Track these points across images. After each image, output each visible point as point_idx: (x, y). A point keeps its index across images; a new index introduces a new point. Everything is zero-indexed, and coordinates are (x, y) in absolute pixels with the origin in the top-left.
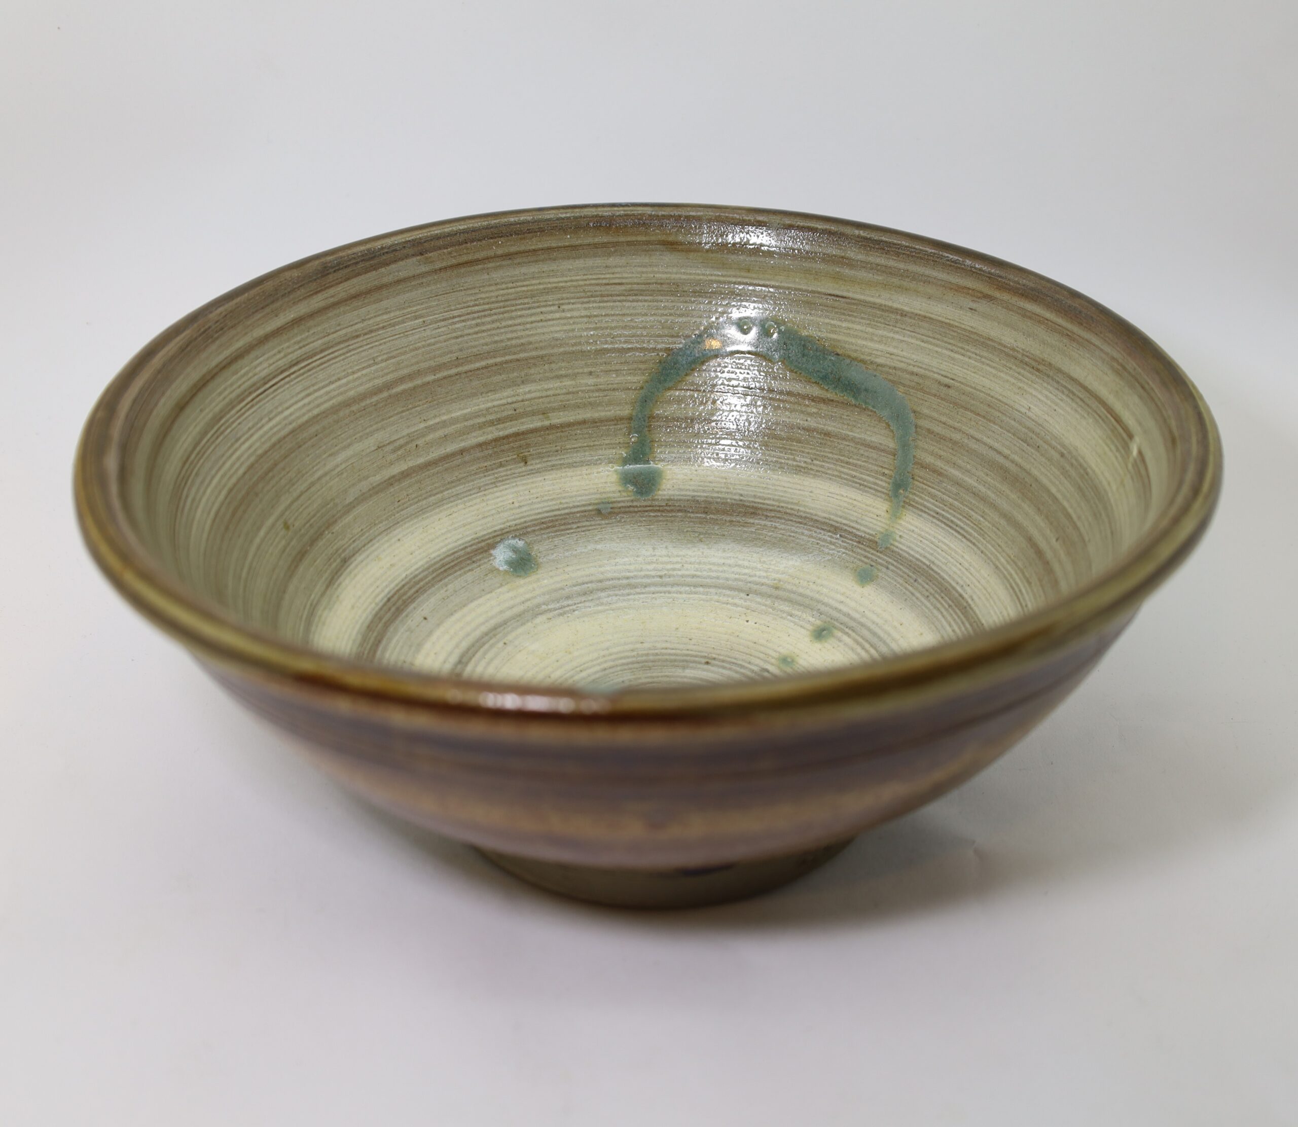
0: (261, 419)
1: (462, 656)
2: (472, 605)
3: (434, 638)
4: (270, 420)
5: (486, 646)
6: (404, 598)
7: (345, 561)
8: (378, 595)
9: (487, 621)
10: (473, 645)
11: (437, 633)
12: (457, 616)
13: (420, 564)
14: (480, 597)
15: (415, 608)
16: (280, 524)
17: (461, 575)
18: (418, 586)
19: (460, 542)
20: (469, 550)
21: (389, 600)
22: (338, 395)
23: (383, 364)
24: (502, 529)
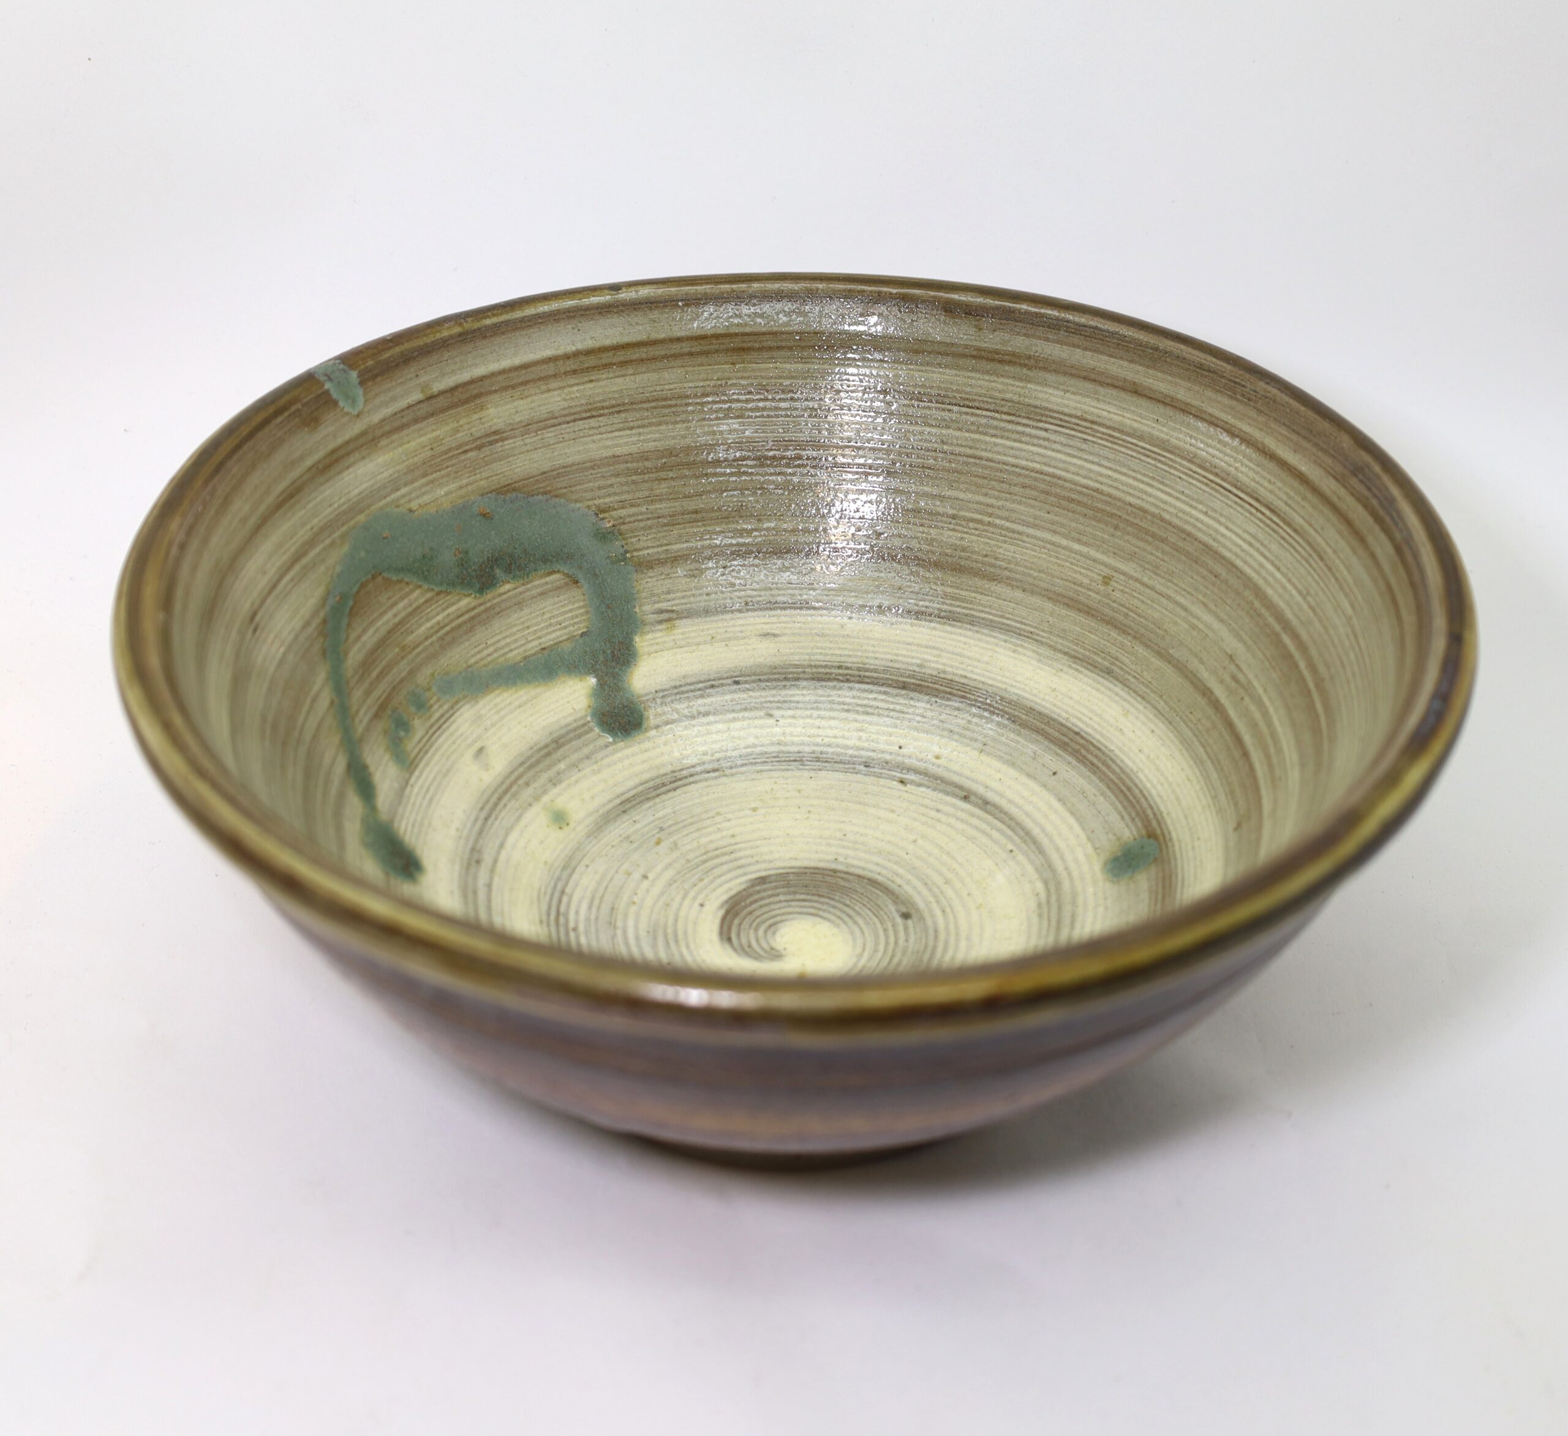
0: (1201, 503)
1: (995, 806)
2: (1072, 821)
3: (1024, 779)
4: (1206, 514)
5: (1009, 832)
6: (1083, 751)
7: (1108, 673)
8: (1080, 719)
9: (1046, 835)
10: (1012, 818)
11: (1032, 784)
12: (1057, 805)
13: (1130, 763)
14: (1083, 829)
15: (1069, 763)
16: (1107, 571)
17: (1116, 809)
18: (1100, 765)
19: (1158, 800)
20: (1149, 812)
21: (1077, 734)
22: (1264, 579)
23: (1305, 607)
24: (1171, 839)
